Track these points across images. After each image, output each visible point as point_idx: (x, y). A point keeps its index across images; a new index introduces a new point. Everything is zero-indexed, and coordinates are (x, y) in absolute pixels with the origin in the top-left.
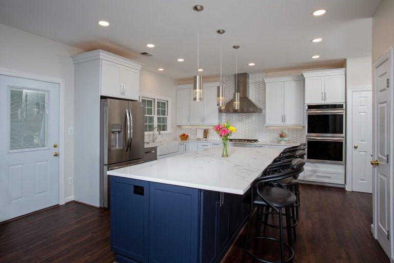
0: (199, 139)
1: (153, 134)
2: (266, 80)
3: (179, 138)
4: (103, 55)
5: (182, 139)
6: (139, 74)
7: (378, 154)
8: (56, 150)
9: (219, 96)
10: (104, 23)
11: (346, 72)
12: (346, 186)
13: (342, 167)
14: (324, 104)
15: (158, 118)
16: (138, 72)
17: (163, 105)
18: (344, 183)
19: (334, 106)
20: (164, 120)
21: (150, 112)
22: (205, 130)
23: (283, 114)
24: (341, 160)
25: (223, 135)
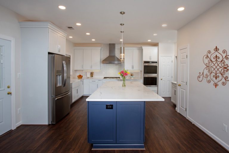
0: (88, 78)
5: (79, 78)
7: (180, 82)
11: (158, 48)
13: (157, 88)
14: (150, 61)
19: (153, 62)
22: (91, 73)
23: (132, 65)
24: (156, 85)
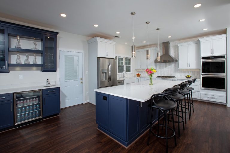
1: (123, 74)
2: (179, 45)
3: (136, 76)
4: (98, 39)
5: (138, 76)
6: (114, 46)
8: (81, 81)
9: (147, 55)
10: (96, 26)
11: (226, 36)
12: (227, 104)
14: (212, 56)
15: (126, 66)
16: (114, 45)
17: (128, 60)
18: (226, 102)
19: (217, 57)
20: (129, 67)
21: (122, 63)
23: (188, 62)
25: (150, 74)
